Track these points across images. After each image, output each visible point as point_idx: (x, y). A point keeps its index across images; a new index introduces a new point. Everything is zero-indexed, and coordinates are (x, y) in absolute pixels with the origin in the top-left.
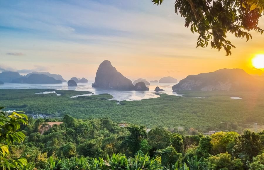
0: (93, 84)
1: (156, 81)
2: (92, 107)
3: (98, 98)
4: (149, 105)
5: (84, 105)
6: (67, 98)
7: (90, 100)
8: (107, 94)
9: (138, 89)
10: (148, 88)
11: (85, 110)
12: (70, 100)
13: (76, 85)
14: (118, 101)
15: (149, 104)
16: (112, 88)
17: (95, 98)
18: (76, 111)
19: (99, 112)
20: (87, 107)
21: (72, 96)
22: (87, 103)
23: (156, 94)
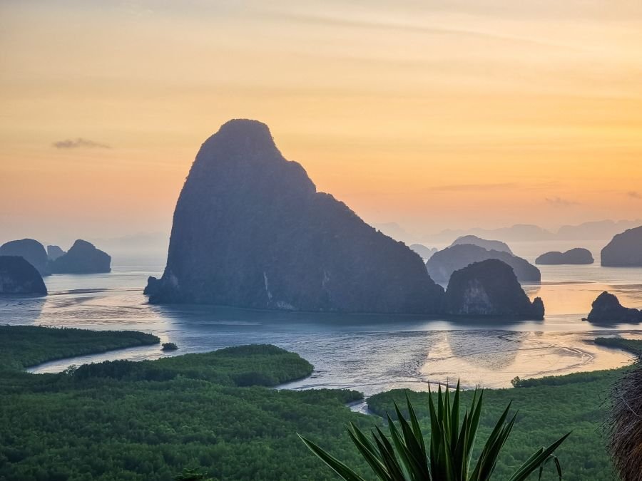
0: (151, 280)
1: (579, 257)
2: (191, 434)
3: (215, 375)
4: (582, 418)
5: (137, 422)
6: (14, 375)
7: (168, 387)
8: (272, 350)
9: (466, 308)
10: (538, 301)
11: (160, 457)
12: (36, 391)
13: (43, 291)
14: (356, 397)
15: (578, 412)
16: (290, 307)
17: (192, 375)
18: (100, 461)
19: (255, 470)
20: (158, 433)
21: (36, 365)
22: (150, 408)
23: (601, 343)
